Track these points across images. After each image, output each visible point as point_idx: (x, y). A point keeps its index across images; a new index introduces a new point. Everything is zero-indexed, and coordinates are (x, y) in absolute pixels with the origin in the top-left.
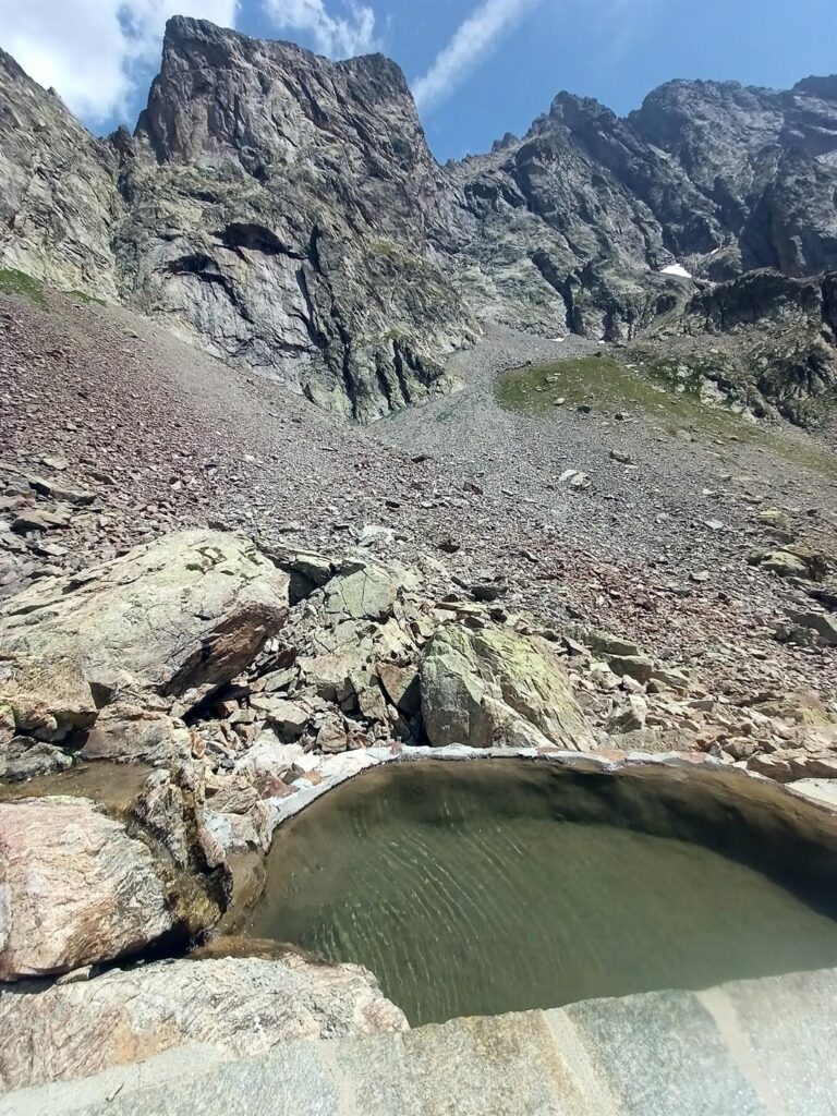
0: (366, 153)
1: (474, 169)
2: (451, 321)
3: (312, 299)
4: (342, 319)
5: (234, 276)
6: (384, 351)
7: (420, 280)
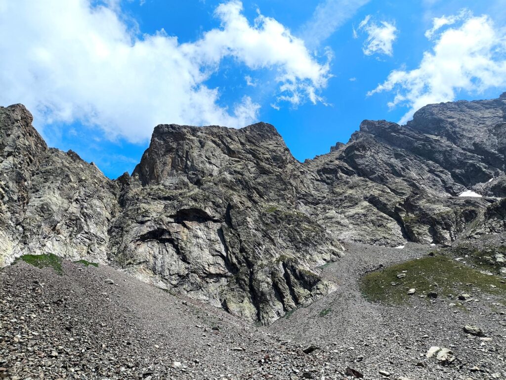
0: (257, 164)
1: (321, 161)
2: (320, 244)
3: (228, 244)
4: (247, 253)
5: (180, 237)
6: (277, 270)
7: (296, 223)
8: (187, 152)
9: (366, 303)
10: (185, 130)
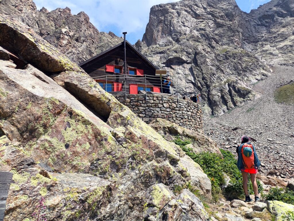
0: (215, 21)
1: (263, 9)
2: (255, 70)
3: (195, 76)
4: (206, 80)
6: (224, 88)
7: (239, 58)
8: (170, 21)
9: (276, 104)
10: (168, 7)
